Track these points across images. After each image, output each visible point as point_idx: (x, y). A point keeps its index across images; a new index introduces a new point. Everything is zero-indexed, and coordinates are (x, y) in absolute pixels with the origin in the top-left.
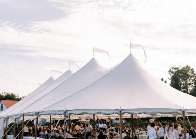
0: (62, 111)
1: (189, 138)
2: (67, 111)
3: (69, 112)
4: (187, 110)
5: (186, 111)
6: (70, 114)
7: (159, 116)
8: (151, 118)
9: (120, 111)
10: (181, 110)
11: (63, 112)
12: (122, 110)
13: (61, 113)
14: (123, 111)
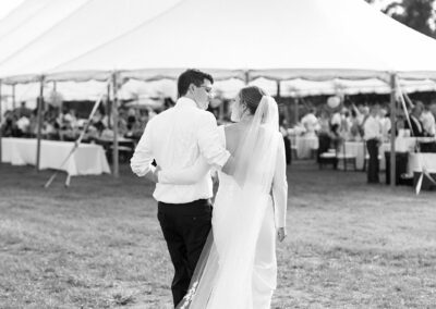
0: (106, 72)
1: (405, 136)
2: (119, 72)
3: (124, 75)
4: (402, 72)
5: (400, 75)
6: (127, 79)
7: (354, 88)
8: (333, 96)
9: (247, 74)
10: (387, 72)
11: (109, 75)
12: (250, 70)
13: (105, 77)
14: (252, 75)
